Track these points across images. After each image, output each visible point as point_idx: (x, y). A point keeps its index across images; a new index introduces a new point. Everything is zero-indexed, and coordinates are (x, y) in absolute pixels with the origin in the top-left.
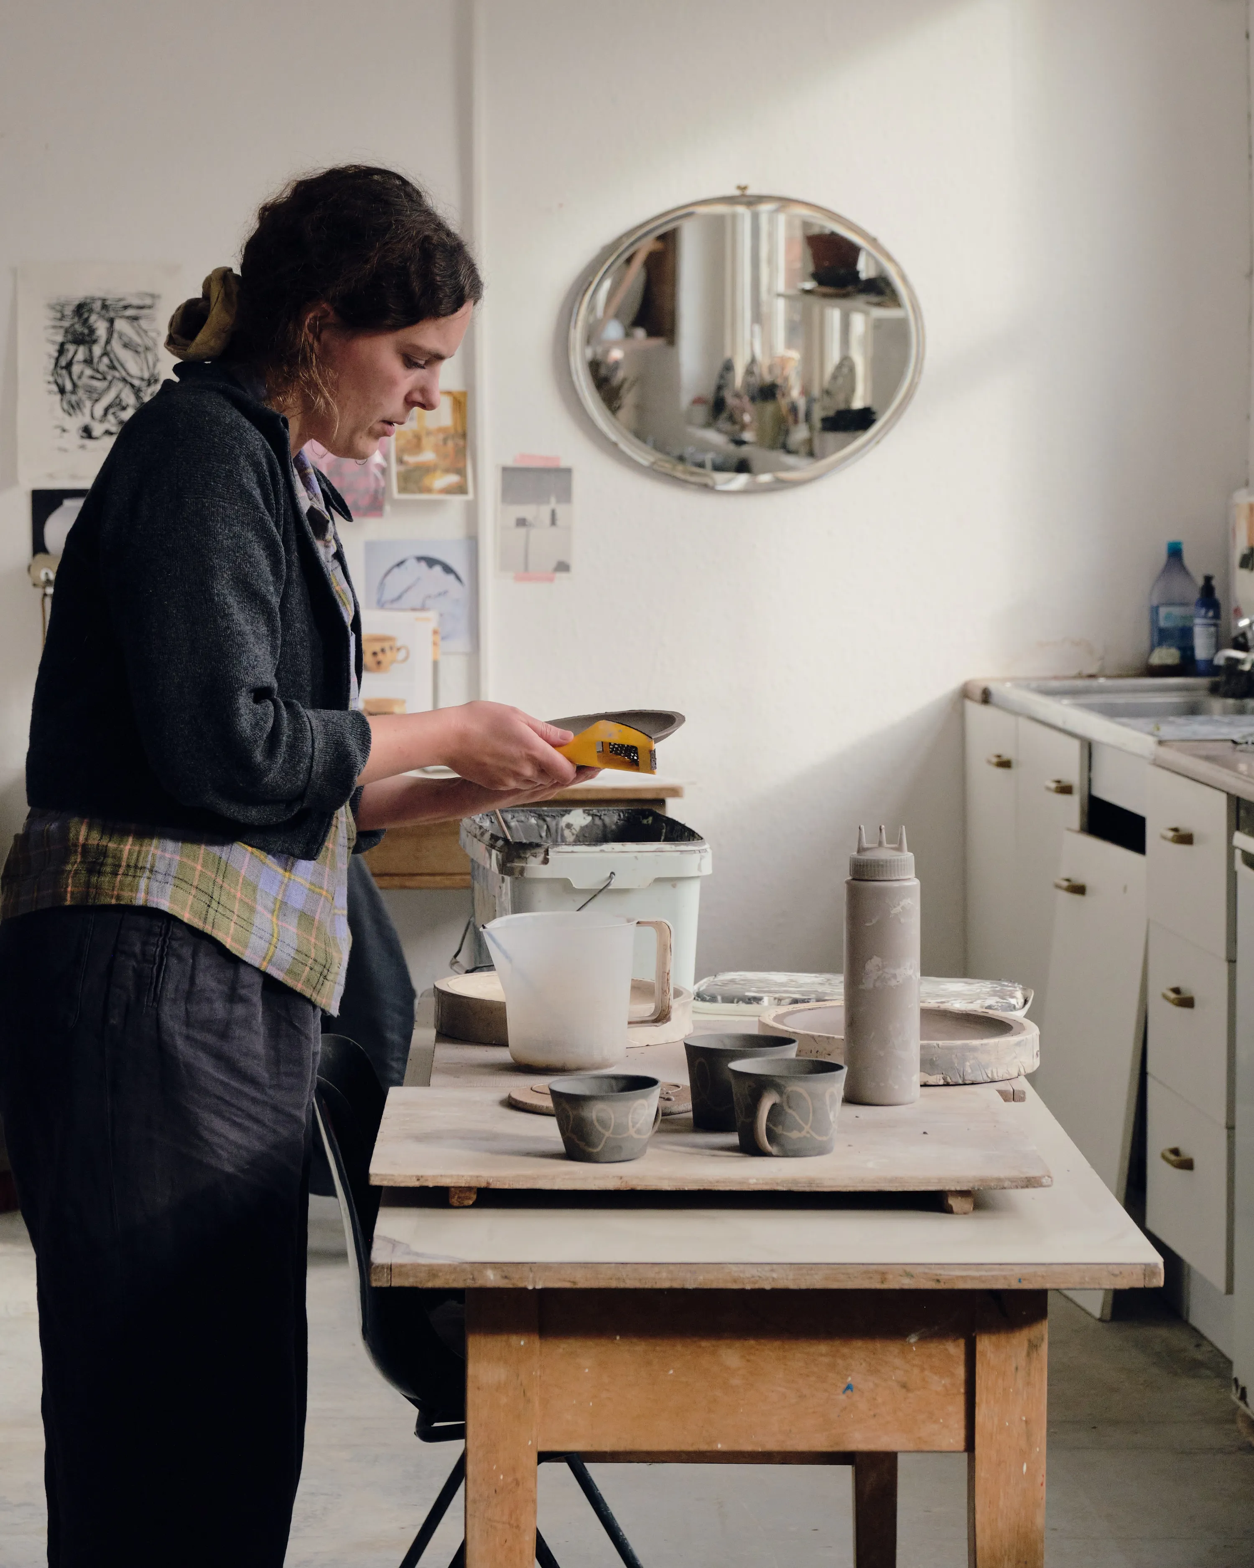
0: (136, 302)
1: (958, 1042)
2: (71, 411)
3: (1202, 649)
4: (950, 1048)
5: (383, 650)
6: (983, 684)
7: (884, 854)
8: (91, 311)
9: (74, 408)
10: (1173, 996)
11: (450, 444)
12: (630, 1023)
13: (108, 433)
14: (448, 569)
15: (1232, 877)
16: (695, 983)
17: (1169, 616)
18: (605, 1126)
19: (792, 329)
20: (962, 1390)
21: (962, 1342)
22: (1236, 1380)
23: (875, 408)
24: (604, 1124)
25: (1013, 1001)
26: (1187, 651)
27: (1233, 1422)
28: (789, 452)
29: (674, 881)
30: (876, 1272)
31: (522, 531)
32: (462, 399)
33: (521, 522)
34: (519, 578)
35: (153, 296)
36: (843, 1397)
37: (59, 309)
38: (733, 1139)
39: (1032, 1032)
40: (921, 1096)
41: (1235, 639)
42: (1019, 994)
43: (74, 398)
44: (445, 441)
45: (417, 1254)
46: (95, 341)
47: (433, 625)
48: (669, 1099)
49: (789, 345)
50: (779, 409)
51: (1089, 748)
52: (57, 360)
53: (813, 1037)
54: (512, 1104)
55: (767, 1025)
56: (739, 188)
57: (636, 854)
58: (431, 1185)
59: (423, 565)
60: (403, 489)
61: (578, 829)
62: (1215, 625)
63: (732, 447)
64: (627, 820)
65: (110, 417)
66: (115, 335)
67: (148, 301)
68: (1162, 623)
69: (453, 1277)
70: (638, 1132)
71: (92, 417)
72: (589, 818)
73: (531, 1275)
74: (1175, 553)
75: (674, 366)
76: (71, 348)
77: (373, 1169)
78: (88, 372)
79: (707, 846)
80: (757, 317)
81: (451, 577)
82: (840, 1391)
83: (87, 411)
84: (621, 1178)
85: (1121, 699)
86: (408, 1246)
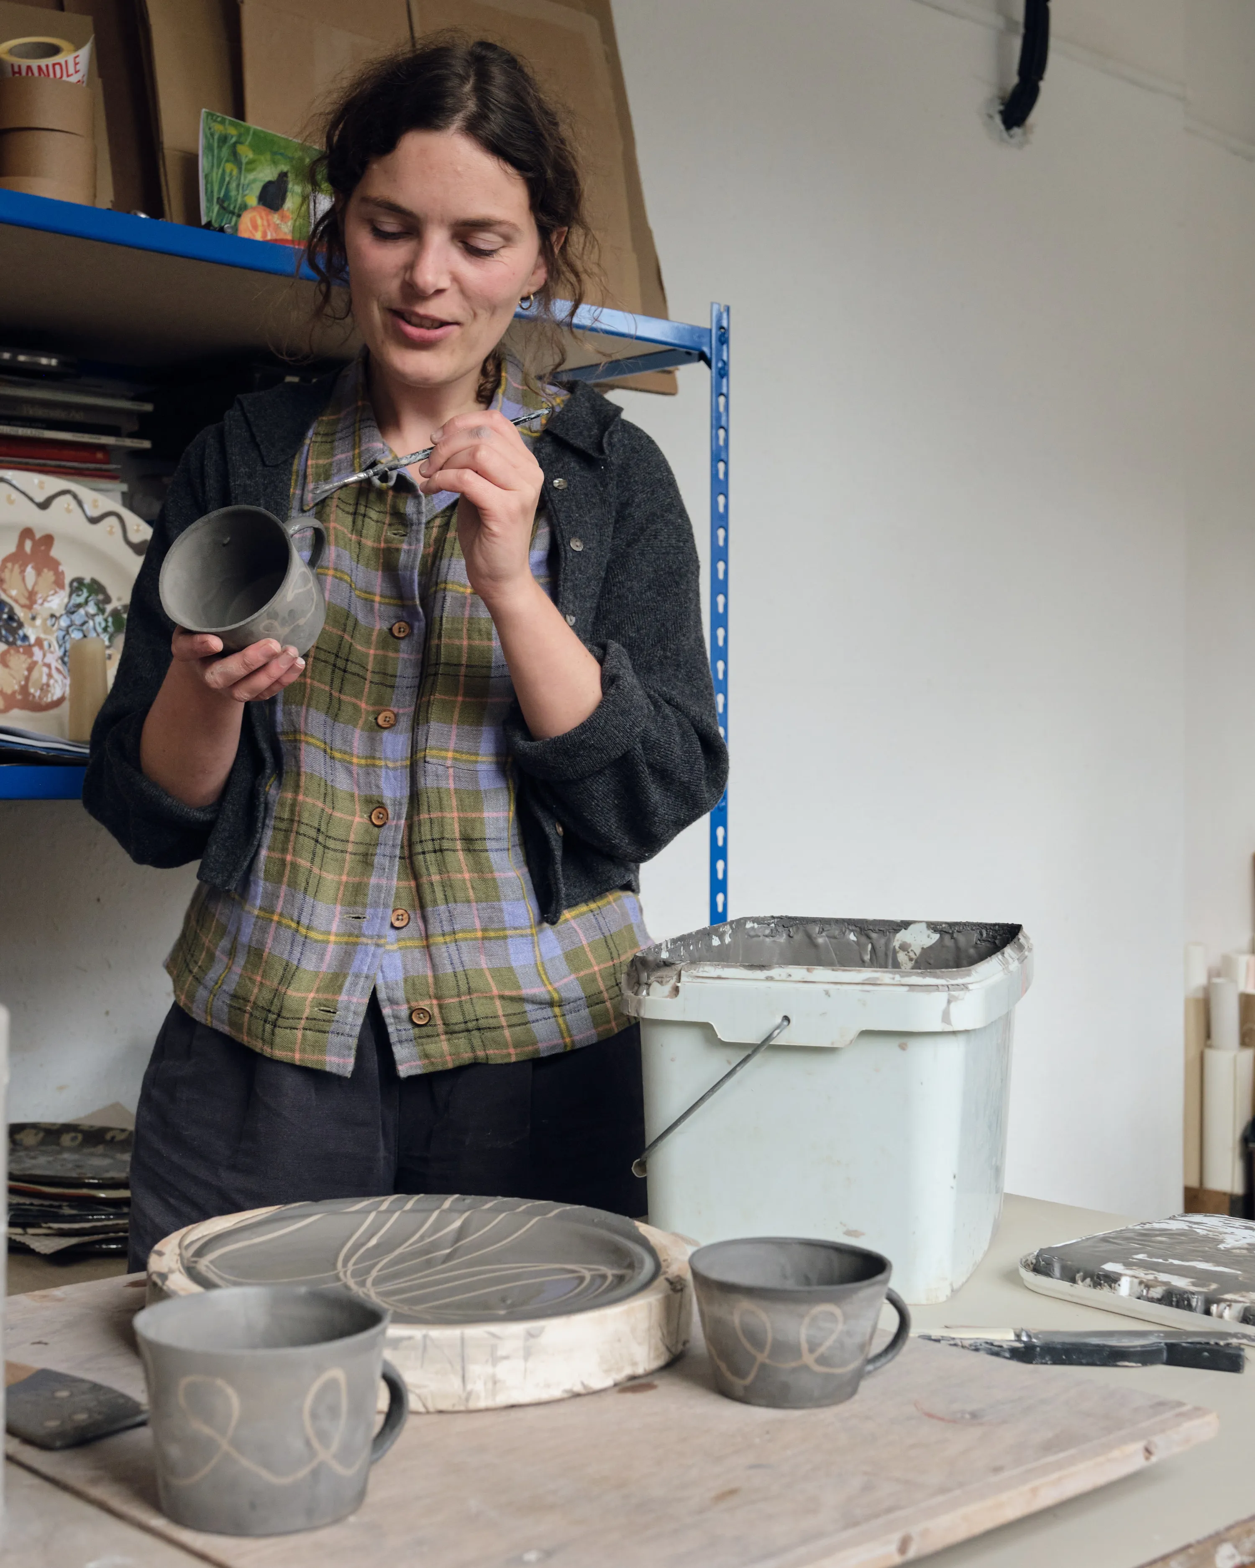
18: (759, 1344)
29: (901, 1038)
57: (827, 987)
61: (918, 951)
72: (937, 936)
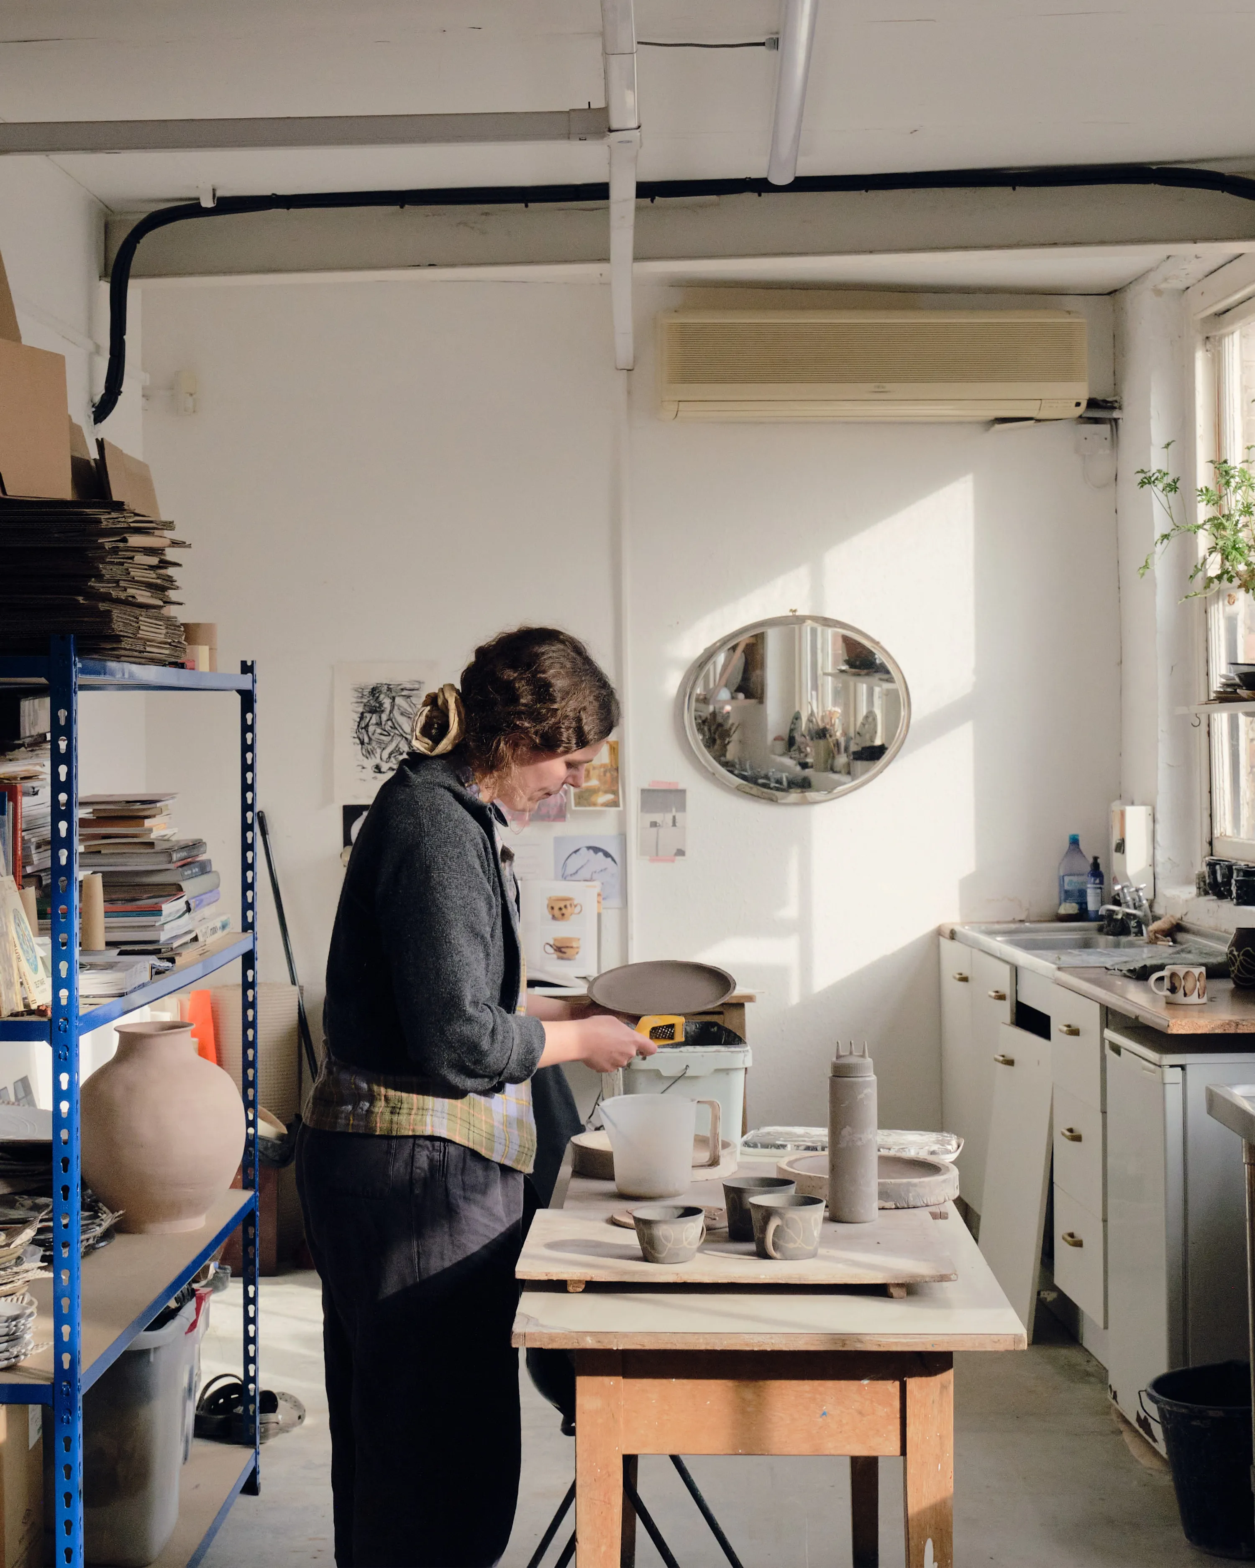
0: (409, 686)
1: (905, 1181)
2: (368, 755)
3: (1092, 904)
4: (900, 1185)
5: (565, 907)
6: (951, 927)
7: (853, 1060)
8: (380, 692)
9: (369, 753)
10: (1068, 1133)
11: (608, 774)
12: (693, 1167)
13: (391, 769)
14: (607, 855)
15: (1103, 1058)
16: (742, 1136)
17: (1071, 884)
19: (836, 693)
20: (898, 1416)
21: (897, 1383)
22: (1110, 1386)
23: (886, 745)
24: (667, 1239)
25: (949, 1147)
26: (1083, 905)
27: (1108, 1413)
28: (835, 772)
29: (727, 1071)
30: (839, 1339)
31: (654, 829)
32: (615, 746)
33: (654, 824)
34: (652, 860)
35: (419, 682)
36: (820, 1420)
37: (360, 691)
38: (752, 1247)
39: (955, 1172)
40: (879, 1216)
41: (1114, 898)
42: (954, 1143)
43: (369, 747)
44: (605, 772)
45: (542, 1326)
46: (383, 711)
47: (597, 890)
48: (715, 1219)
49: (835, 704)
50: (828, 743)
51: (1016, 971)
52: (359, 723)
53: (810, 1177)
54: (614, 1222)
55: (783, 1169)
56: (791, 610)
57: (702, 1054)
58: (555, 1279)
59: (591, 851)
60: (578, 804)
62: (1101, 888)
63: (798, 768)
64: (701, 1029)
65: (392, 759)
66: (396, 707)
67: (417, 686)
68: (1067, 887)
69: (565, 1341)
70: (689, 1244)
71: (381, 759)
73: (615, 1340)
74: (1074, 842)
75: (763, 717)
76: (368, 715)
77: (518, 1268)
78: (379, 731)
79: (749, 1048)
80: (815, 687)
81: (609, 859)
82: (818, 1415)
83: (378, 756)
84: (677, 1274)
85: (1040, 936)
86: (537, 1320)
